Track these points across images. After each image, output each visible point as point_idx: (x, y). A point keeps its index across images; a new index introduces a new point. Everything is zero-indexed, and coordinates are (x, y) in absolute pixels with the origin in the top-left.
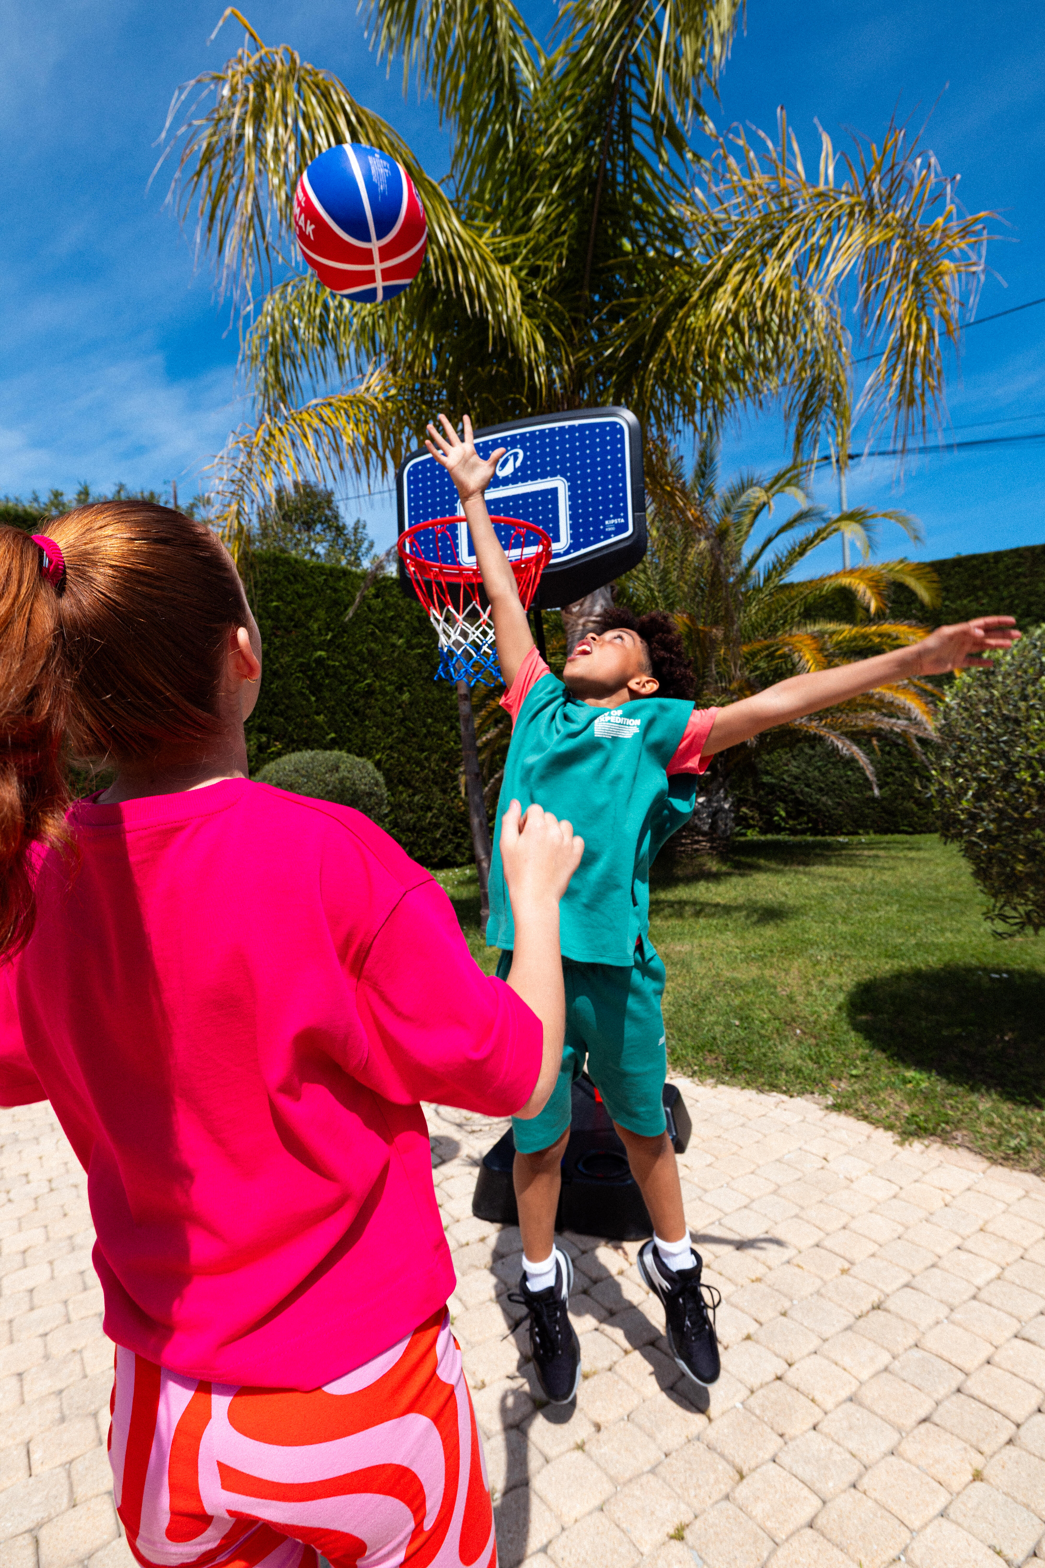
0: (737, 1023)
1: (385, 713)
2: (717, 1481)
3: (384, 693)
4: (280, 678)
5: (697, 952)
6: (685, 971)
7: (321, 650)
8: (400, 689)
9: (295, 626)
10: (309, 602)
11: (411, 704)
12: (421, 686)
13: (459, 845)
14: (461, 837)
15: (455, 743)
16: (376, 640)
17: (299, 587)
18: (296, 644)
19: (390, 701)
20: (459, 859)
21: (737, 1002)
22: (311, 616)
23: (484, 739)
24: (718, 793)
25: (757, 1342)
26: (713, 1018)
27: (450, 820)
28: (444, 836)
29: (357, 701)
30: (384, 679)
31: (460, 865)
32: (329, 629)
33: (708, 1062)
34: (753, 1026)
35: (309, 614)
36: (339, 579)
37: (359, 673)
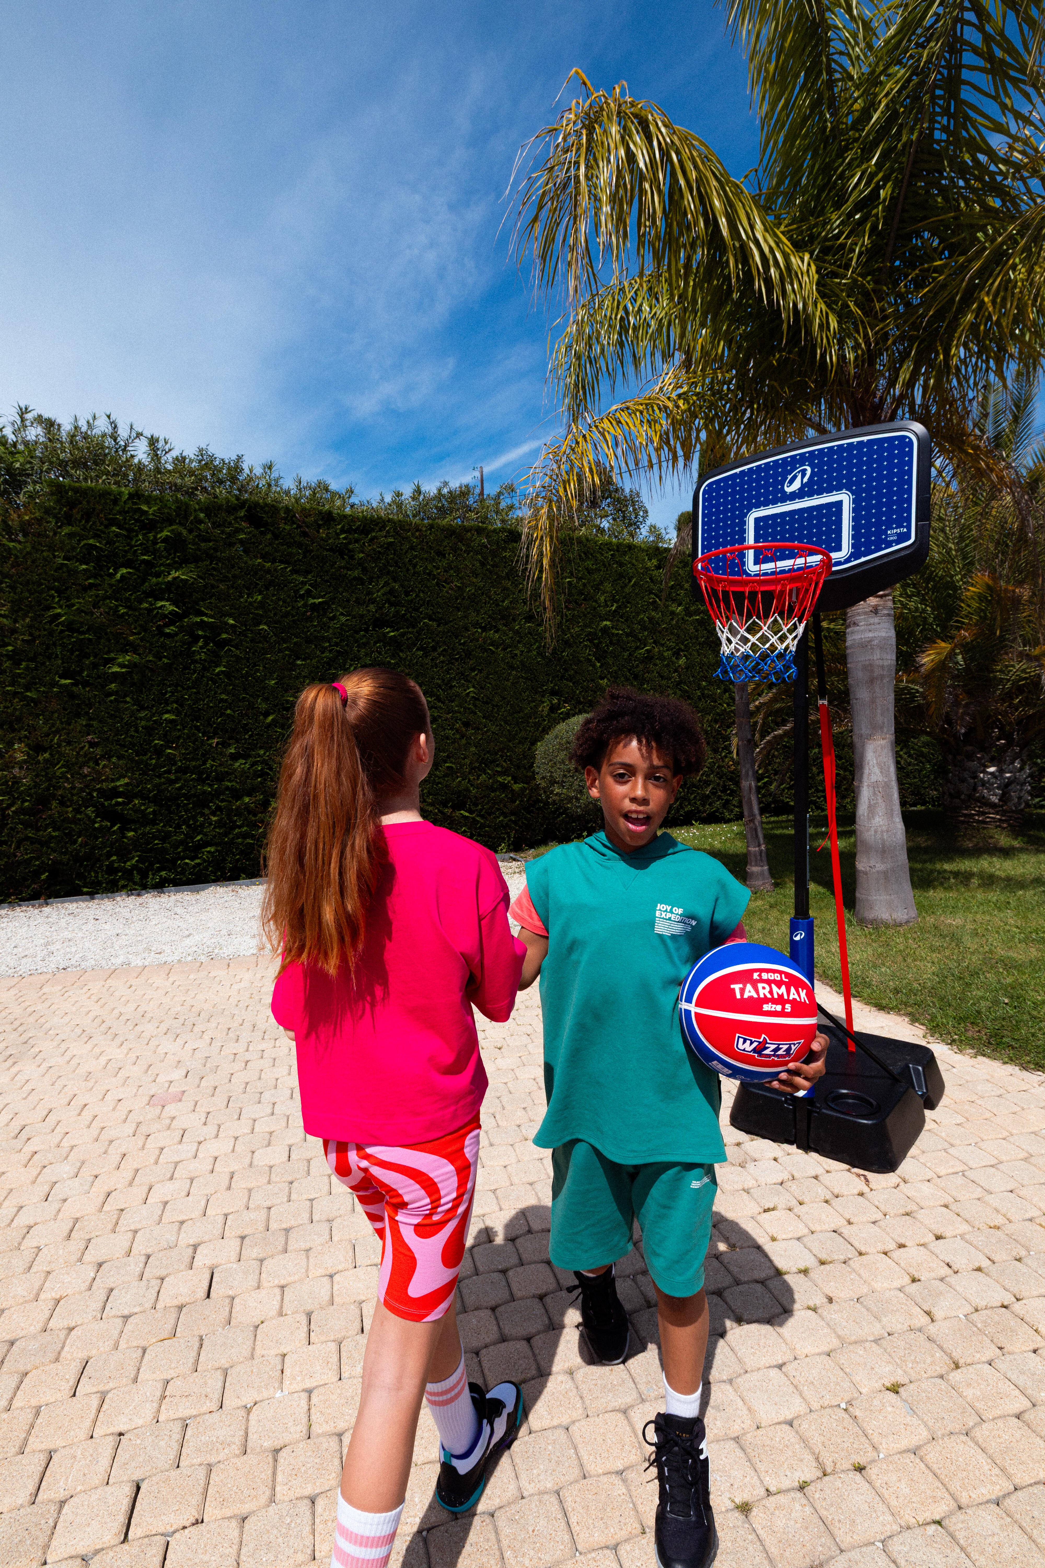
0: (1006, 1001)
1: (663, 677)
2: (933, 1363)
3: (662, 658)
4: (570, 646)
5: (969, 926)
6: (954, 944)
7: (606, 620)
8: (677, 654)
9: (585, 599)
10: (597, 577)
11: (687, 668)
12: (697, 651)
13: (727, 802)
14: (730, 795)
15: (728, 705)
16: (656, 609)
17: (589, 563)
18: (585, 615)
19: (667, 666)
20: (727, 815)
21: (1009, 980)
22: (599, 589)
23: (757, 703)
24: (1013, 763)
25: (987, 1275)
26: (980, 994)
27: (720, 778)
28: (713, 793)
29: (637, 666)
30: (663, 645)
31: (727, 821)
32: (614, 600)
33: (970, 1034)
34: (1023, 1005)
35: (597, 588)
36: (625, 553)
37: (639, 640)
